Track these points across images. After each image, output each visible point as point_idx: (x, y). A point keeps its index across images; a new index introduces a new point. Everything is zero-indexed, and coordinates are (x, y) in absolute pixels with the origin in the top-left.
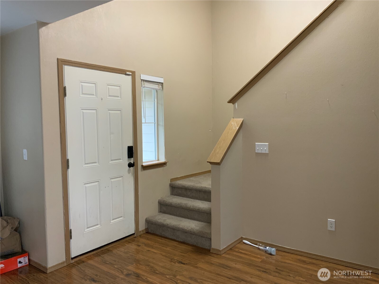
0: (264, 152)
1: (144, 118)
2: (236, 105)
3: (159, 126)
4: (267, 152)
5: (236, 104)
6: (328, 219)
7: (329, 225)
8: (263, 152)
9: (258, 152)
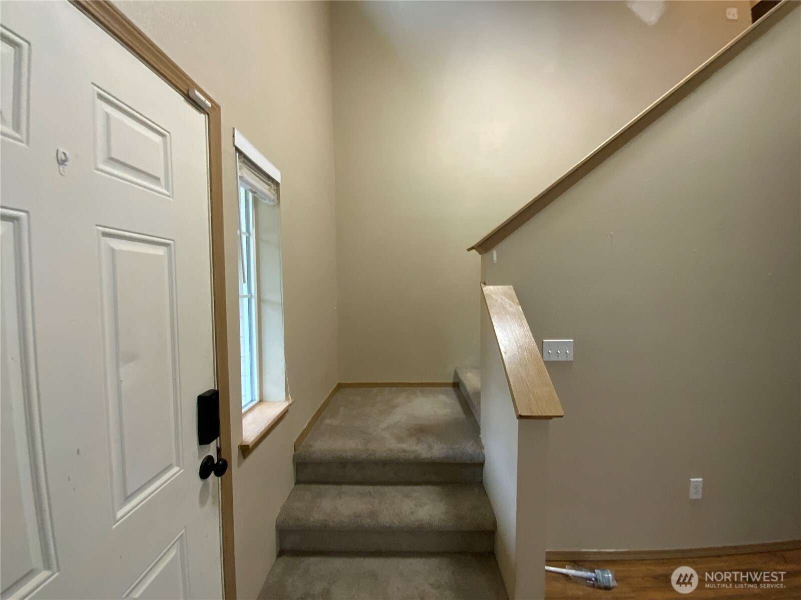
0: (562, 358)
1: (244, 282)
2: (495, 256)
3: (262, 305)
4: (571, 358)
5: (495, 253)
6: (692, 480)
7: (692, 491)
8: (560, 359)
9: (551, 360)
